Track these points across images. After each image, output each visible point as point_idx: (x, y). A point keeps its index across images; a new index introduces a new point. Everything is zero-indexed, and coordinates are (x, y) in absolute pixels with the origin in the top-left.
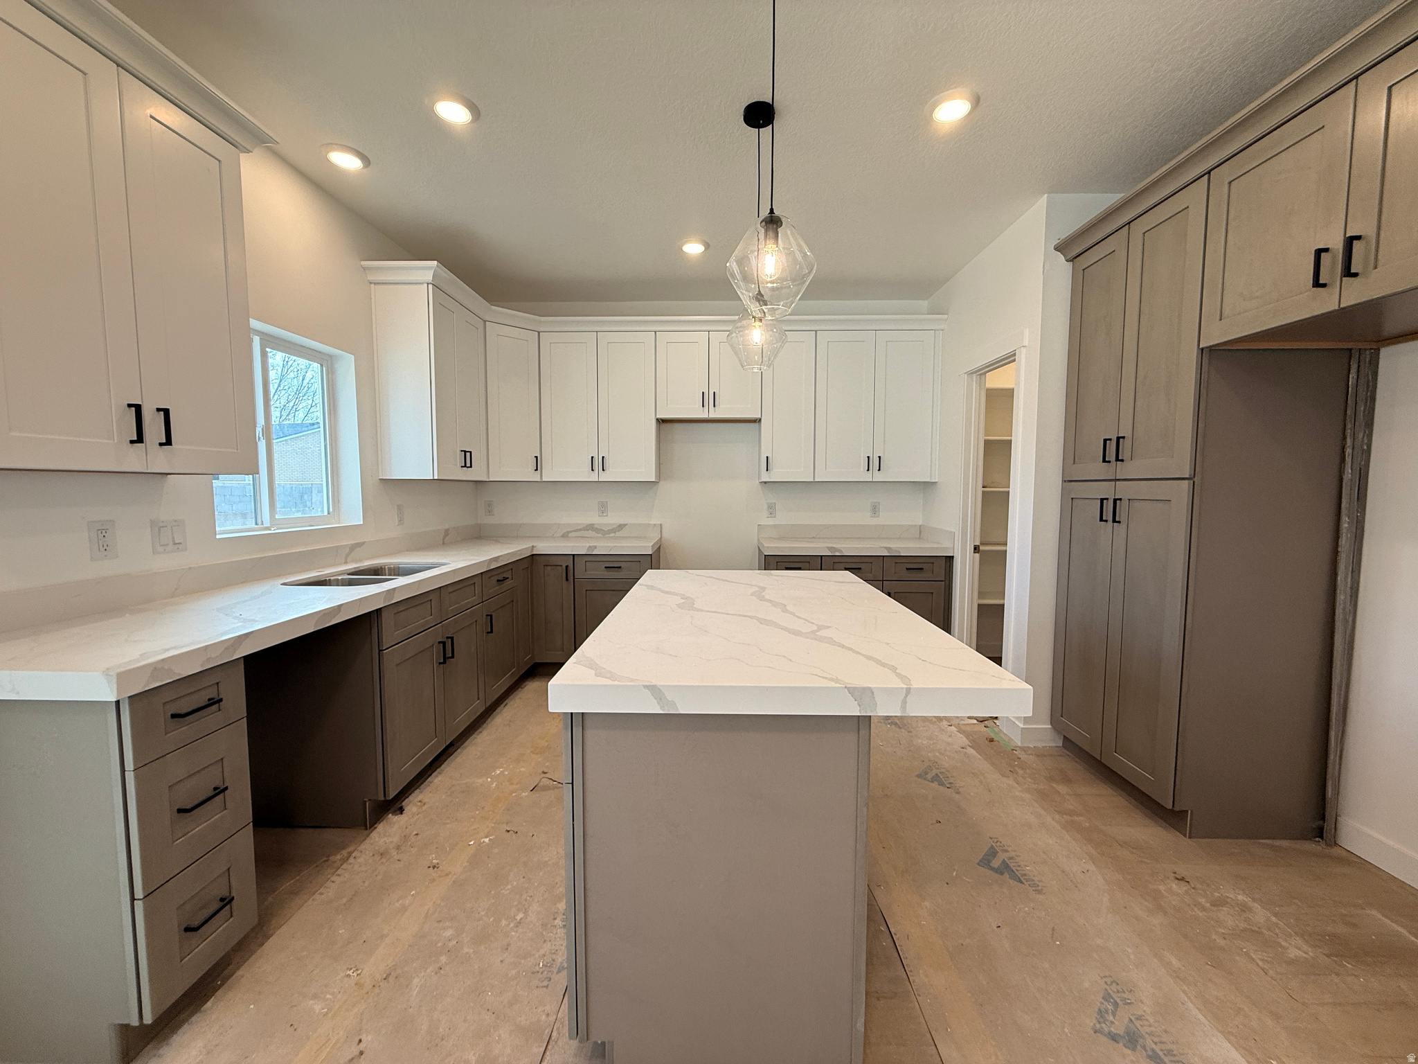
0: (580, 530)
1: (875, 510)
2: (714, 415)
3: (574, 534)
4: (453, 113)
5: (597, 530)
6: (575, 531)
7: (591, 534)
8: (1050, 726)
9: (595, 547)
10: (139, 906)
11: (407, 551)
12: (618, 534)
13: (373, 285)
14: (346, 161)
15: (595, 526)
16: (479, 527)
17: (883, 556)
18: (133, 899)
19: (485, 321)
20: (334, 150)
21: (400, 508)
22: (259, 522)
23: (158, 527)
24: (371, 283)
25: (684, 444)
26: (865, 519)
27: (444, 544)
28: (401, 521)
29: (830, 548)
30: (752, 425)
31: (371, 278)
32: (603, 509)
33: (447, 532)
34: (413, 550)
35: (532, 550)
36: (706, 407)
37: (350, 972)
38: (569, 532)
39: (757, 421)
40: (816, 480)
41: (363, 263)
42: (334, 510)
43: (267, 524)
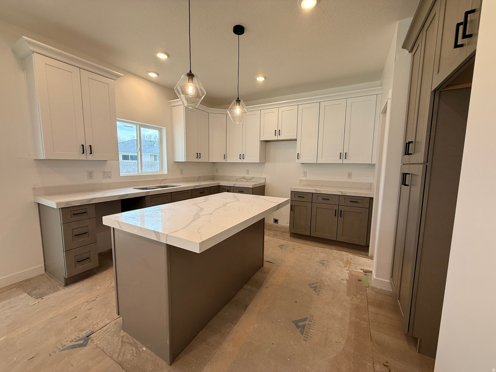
0: (241, 178)
1: (350, 175)
2: (280, 138)
3: (239, 180)
4: (162, 56)
5: (245, 179)
6: (239, 179)
7: (244, 180)
8: (389, 281)
9: (236, 184)
10: (64, 252)
11: (183, 182)
12: (252, 180)
13: (173, 107)
14: (153, 75)
15: (245, 177)
16: (214, 176)
17: (339, 195)
18: (64, 251)
19: (209, 113)
20: (149, 73)
21: (181, 170)
22: (139, 172)
23: (104, 173)
24: (172, 106)
25: (273, 150)
26: (345, 179)
27: (198, 181)
28: (181, 173)
29: (315, 190)
30: (294, 141)
31: (172, 105)
32: (248, 172)
33: (200, 177)
34: (185, 182)
35: (219, 184)
36: (277, 136)
37: (109, 283)
38: (237, 179)
39: (296, 140)
40: (318, 163)
41: (169, 101)
42: (161, 169)
43: (140, 173)
